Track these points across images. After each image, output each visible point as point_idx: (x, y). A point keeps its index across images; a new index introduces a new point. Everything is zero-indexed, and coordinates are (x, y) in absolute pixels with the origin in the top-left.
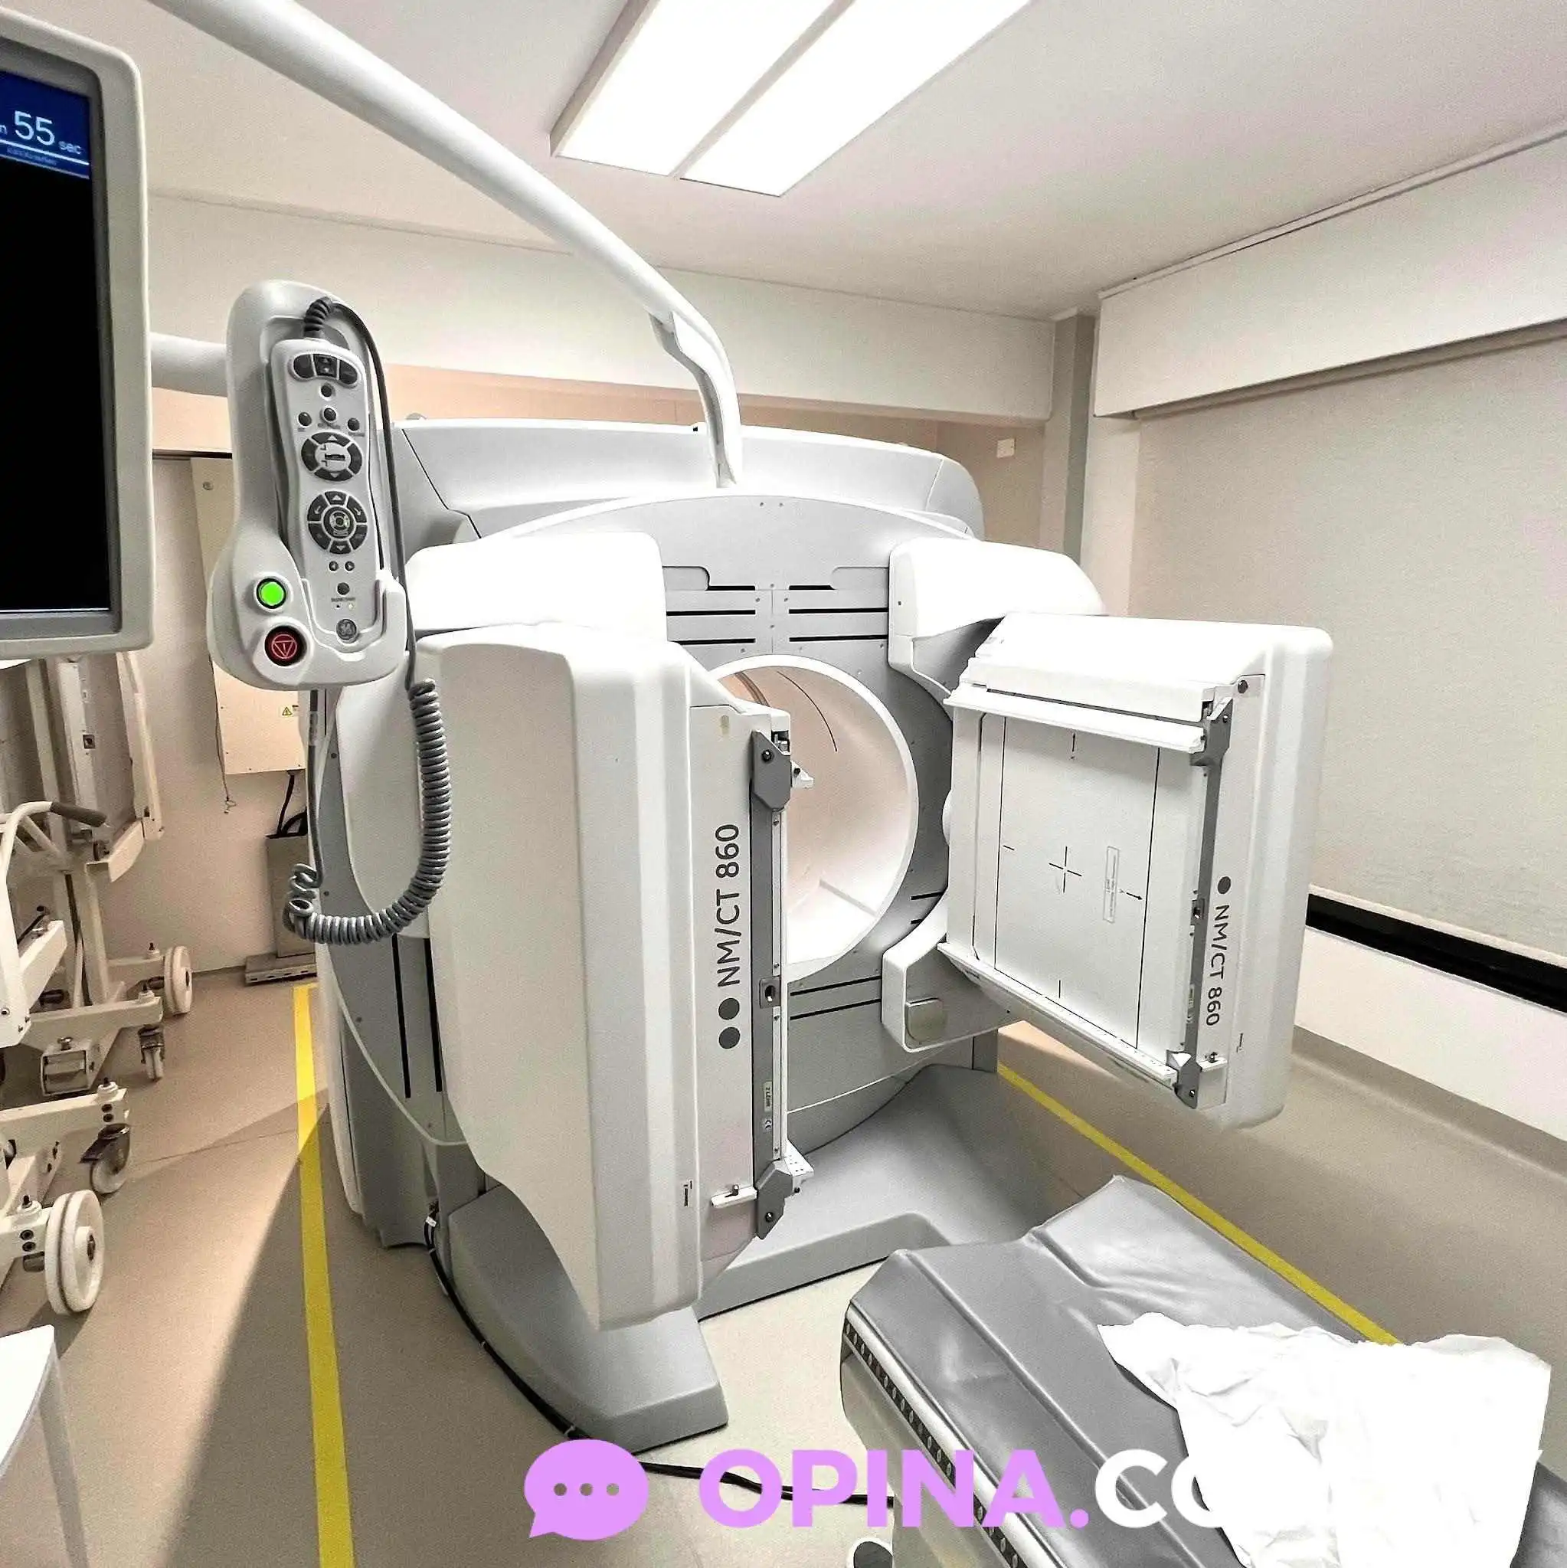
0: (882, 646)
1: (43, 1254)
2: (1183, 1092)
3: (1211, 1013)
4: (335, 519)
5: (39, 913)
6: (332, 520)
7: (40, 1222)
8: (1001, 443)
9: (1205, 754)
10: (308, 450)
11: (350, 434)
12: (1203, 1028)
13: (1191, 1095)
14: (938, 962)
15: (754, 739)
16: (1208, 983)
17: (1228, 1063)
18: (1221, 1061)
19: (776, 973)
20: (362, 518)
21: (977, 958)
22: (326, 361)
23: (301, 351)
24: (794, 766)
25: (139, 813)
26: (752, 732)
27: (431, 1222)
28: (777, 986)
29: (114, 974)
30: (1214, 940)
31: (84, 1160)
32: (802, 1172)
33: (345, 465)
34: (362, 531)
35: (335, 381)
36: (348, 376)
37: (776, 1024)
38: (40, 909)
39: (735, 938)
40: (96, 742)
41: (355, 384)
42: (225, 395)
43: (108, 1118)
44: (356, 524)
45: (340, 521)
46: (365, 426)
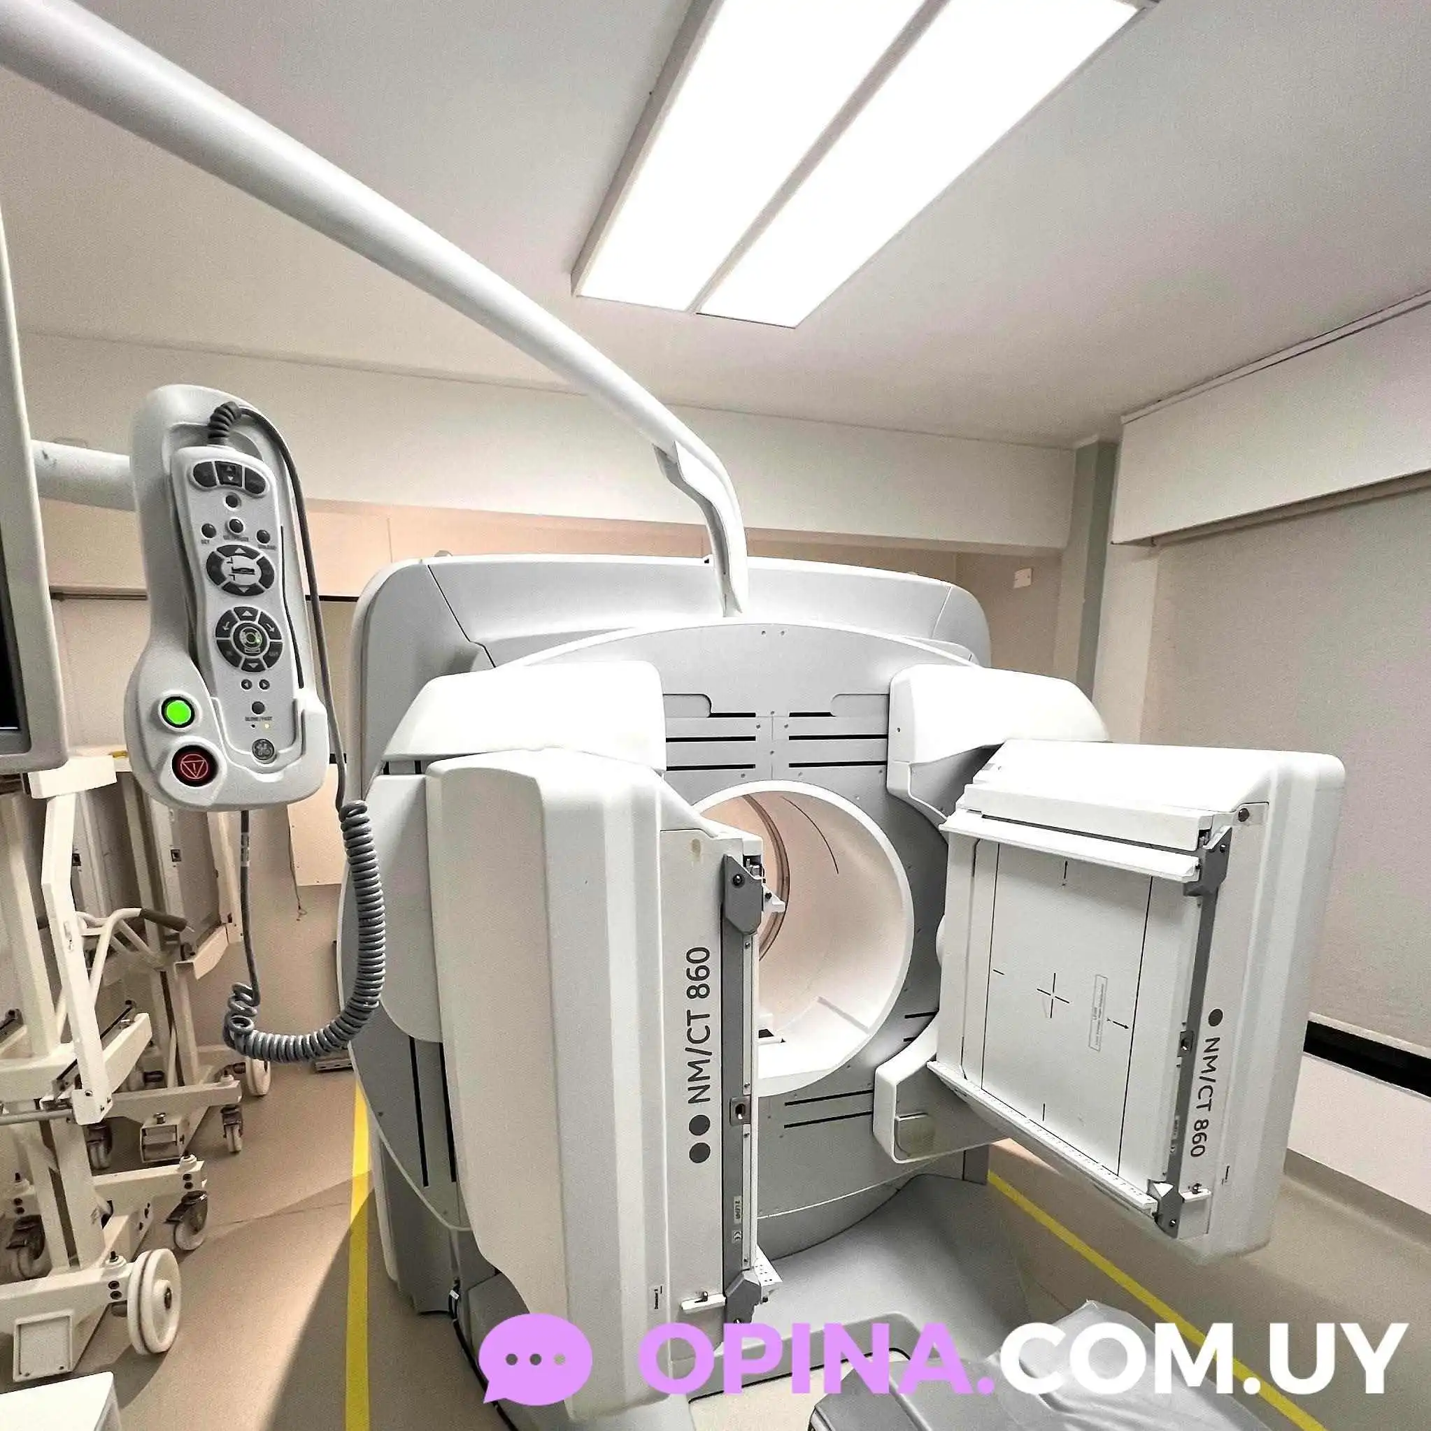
0: (881, 772)
1: (125, 1302)
2: (1164, 1223)
3: (1196, 1145)
4: (245, 636)
5: (128, 1007)
6: (243, 637)
7: (124, 1274)
8: (1018, 574)
9: (1202, 884)
10: (213, 563)
11: (260, 547)
12: (1186, 1158)
13: (1172, 1225)
14: (927, 1080)
15: (726, 862)
16: (1194, 1115)
17: (1212, 1194)
18: (1204, 1192)
19: (746, 1092)
20: (276, 635)
21: (965, 1078)
22: (229, 469)
23: (201, 459)
24: (766, 890)
25: (224, 919)
26: (724, 857)
27: (454, 1294)
28: (747, 1104)
29: (204, 1059)
30: (1203, 1072)
31: (169, 1221)
32: (770, 1283)
33: (255, 579)
34: (277, 648)
35: (242, 491)
36: (255, 486)
37: (746, 1142)
38: (129, 1002)
39: (706, 1057)
40: (182, 855)
41: (262, 493)
42: (133, 510)
43: (189, 1186)
44: (269, 640)
45: (251, 638)
46: (277, 539)
